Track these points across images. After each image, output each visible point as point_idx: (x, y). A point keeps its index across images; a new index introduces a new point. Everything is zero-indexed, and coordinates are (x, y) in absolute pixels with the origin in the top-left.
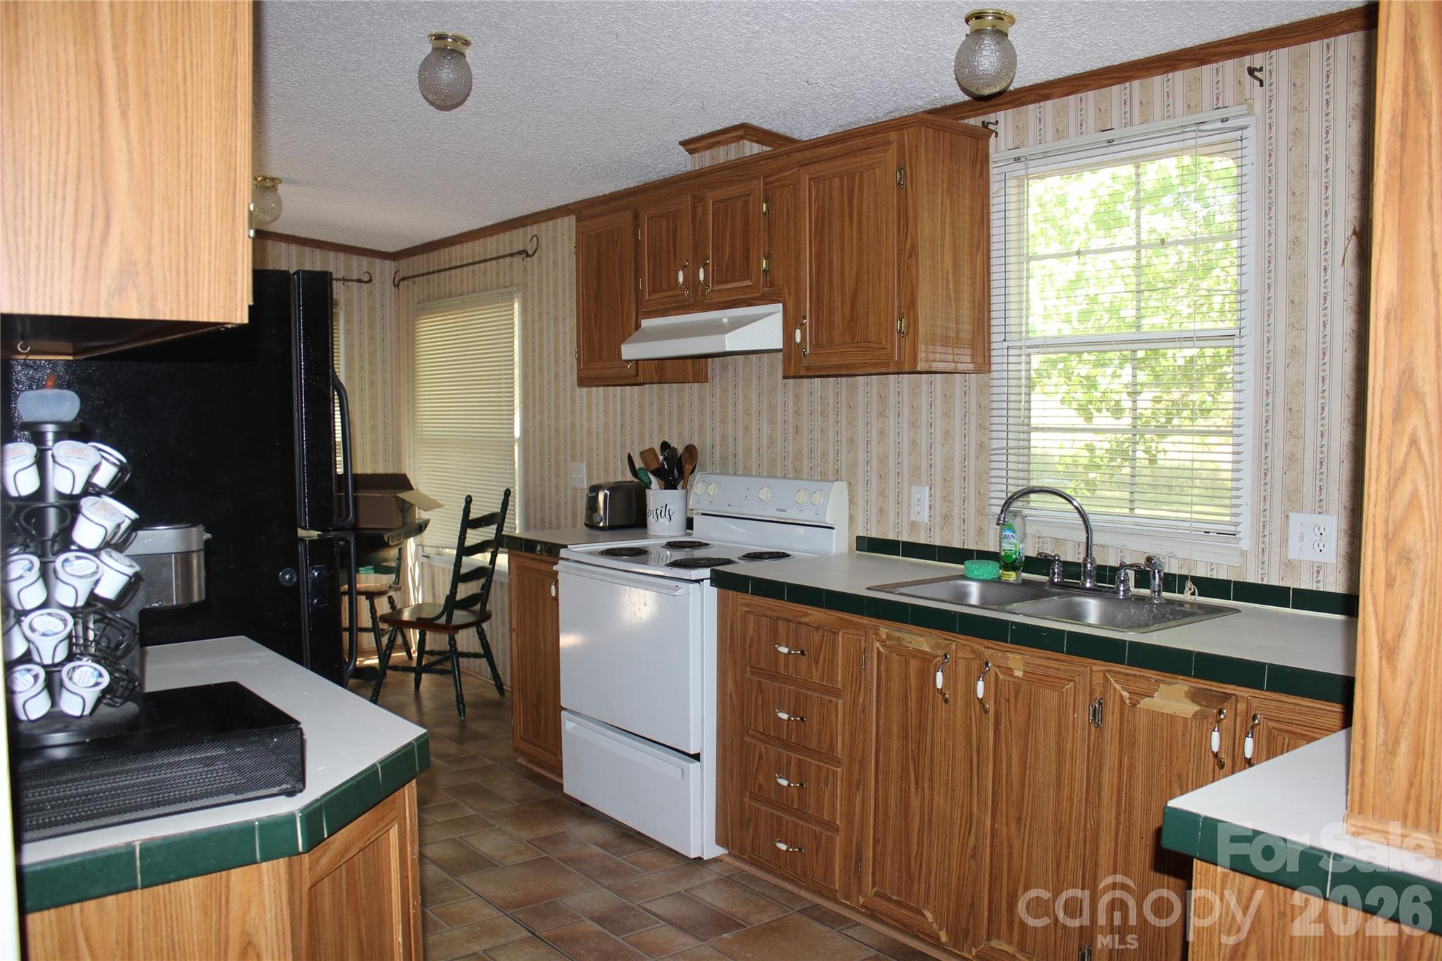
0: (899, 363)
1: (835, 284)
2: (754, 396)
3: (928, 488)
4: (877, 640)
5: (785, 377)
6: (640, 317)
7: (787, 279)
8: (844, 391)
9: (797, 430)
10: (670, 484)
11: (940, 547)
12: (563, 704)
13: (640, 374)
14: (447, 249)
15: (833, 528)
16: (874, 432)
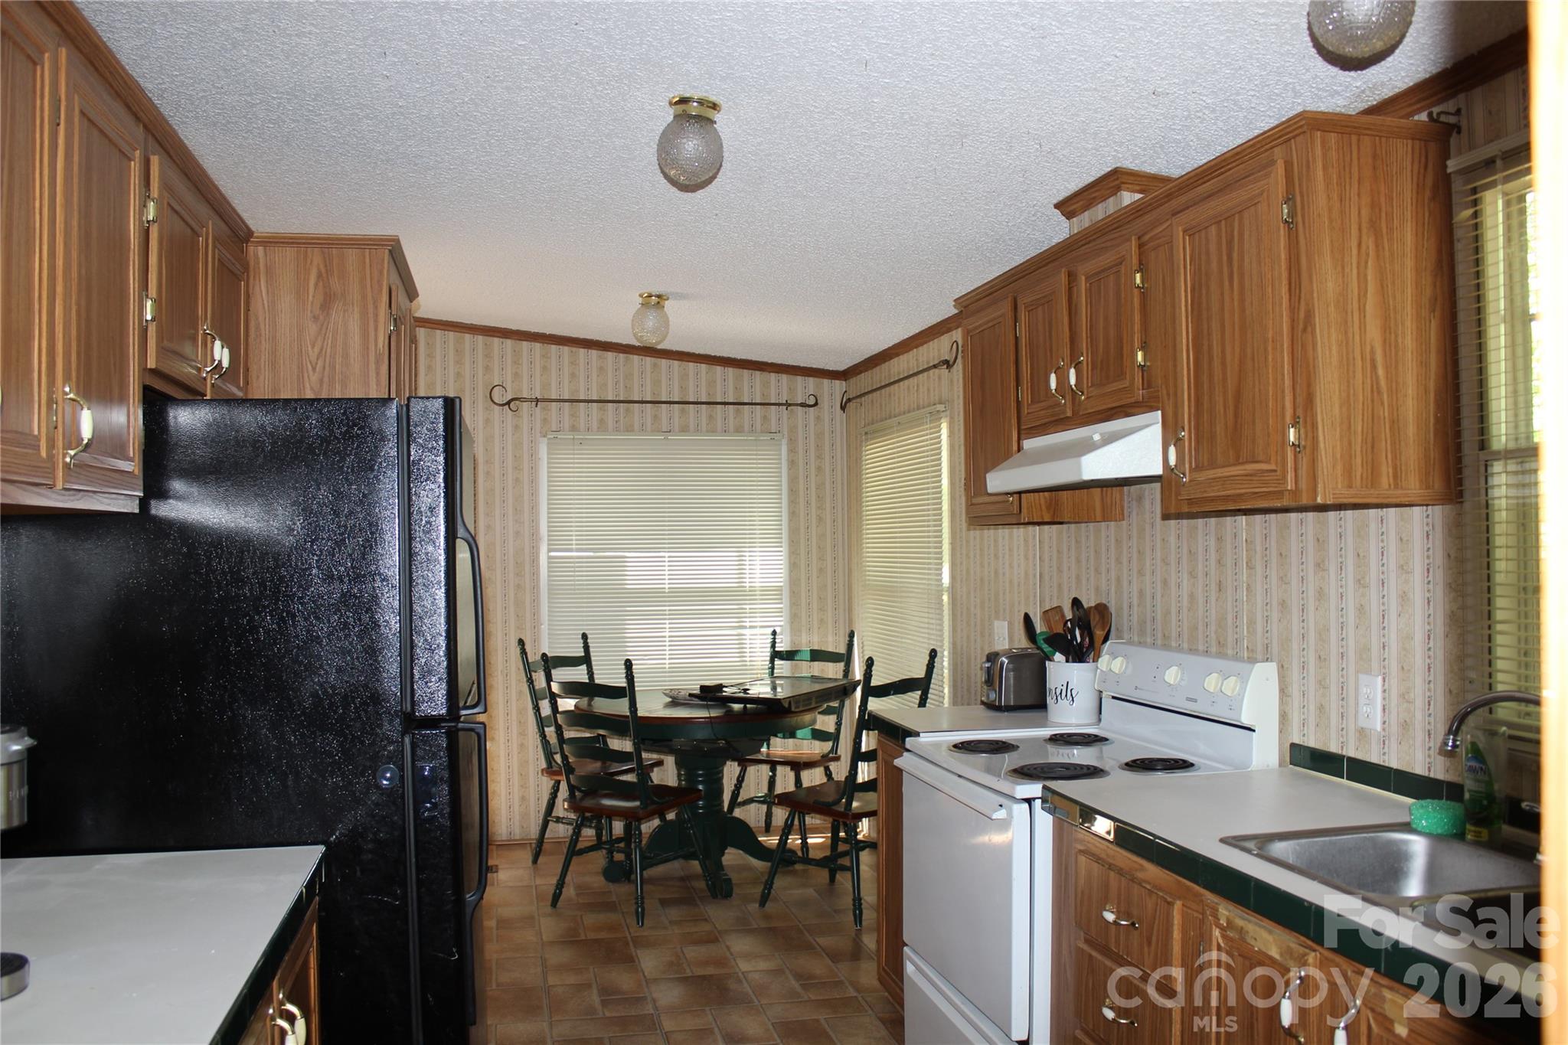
0: (1296, 492)
1: (1216, 378)
2: (1172, 540)
3: (1380, 679)
4: (1217, 926)
5: (1166, 517)
6: (1022, 436)
7: (1165, 376)
8: (1274, 532)
9: (1220, 587)
10: (1077, 654)
11: (1397, 771)
12: (906, 939)
13: (1024, 510)
14: (887, 363)
15: (1254, 731)
16: (1311, 593)
